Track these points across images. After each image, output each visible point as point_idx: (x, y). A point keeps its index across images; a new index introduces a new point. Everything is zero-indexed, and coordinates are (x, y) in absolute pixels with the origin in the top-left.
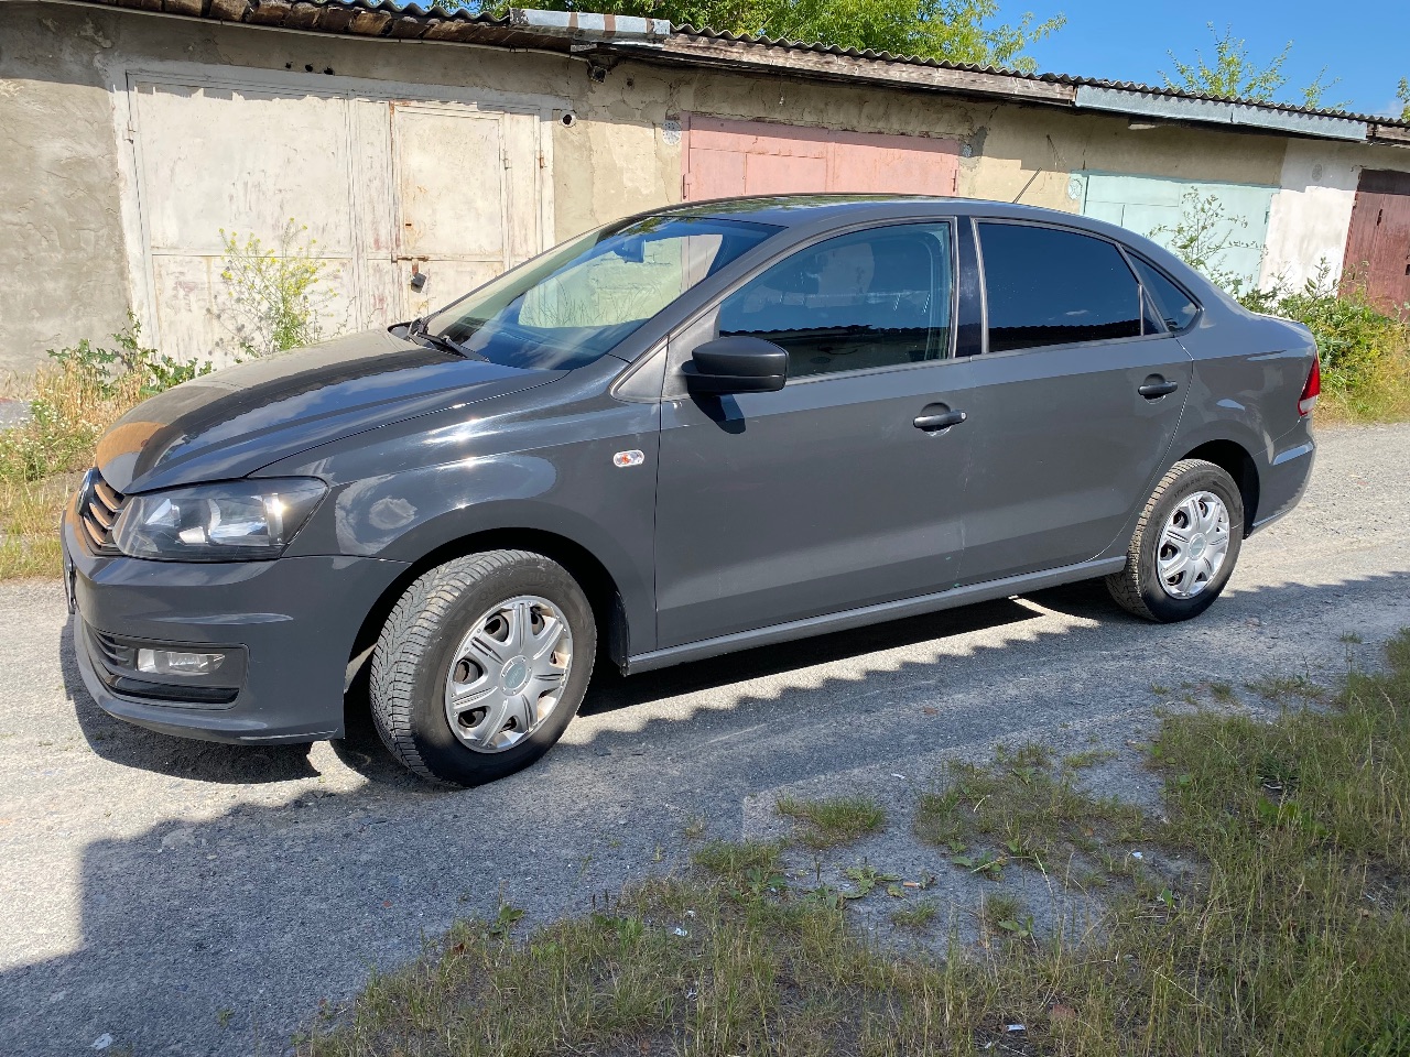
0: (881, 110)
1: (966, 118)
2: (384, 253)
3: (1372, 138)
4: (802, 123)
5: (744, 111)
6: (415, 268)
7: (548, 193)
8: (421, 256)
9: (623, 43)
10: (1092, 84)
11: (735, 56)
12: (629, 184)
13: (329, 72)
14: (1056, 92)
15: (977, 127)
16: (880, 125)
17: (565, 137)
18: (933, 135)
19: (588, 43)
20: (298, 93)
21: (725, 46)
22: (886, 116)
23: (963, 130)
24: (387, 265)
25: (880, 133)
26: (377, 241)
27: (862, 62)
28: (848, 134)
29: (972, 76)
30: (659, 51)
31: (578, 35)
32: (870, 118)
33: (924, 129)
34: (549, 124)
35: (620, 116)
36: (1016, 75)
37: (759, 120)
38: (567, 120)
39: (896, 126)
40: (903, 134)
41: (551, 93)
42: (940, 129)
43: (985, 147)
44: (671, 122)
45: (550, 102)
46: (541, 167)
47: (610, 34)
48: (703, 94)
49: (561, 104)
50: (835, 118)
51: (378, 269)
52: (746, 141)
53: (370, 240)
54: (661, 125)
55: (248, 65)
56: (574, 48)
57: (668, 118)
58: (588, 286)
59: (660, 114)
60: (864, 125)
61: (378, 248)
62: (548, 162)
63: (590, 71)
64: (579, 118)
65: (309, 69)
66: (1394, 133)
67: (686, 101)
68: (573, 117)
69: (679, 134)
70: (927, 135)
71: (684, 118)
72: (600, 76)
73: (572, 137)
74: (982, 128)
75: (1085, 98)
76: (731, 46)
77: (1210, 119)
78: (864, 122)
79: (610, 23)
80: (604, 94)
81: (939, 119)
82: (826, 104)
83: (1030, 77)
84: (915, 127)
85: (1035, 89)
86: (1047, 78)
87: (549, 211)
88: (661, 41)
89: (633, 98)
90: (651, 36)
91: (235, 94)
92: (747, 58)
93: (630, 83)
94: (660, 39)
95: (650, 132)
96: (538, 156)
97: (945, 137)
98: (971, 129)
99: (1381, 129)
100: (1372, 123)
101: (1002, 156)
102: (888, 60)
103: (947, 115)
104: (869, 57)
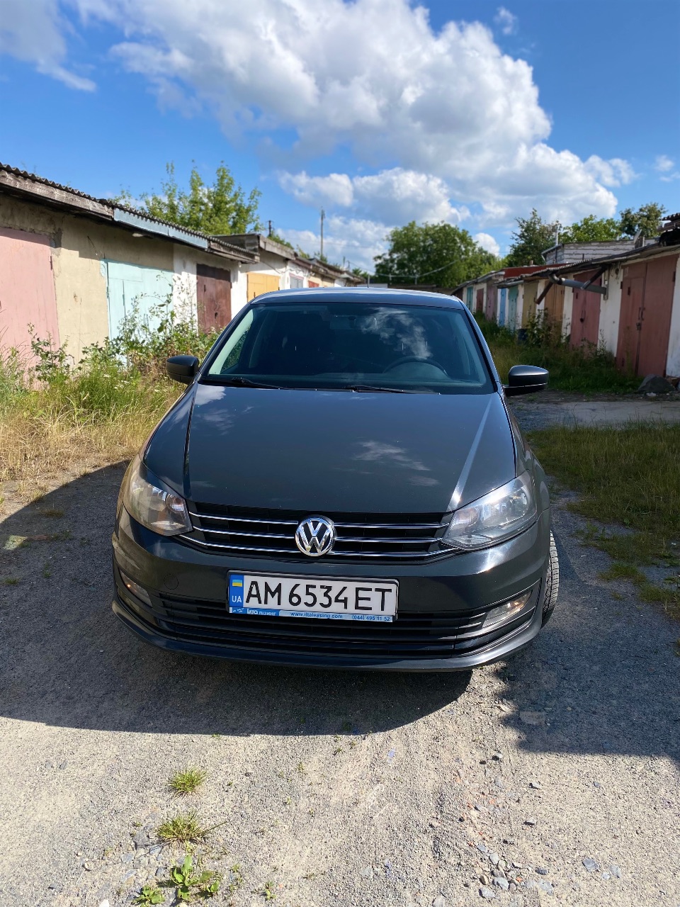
0: (9, 211)
1: (51, 222)
3: (209, 247)
10: (120, 208)
14: (106, 210)
15: (57, 228)
16: (10, 222)
18: (37, 232)
22: (12, 216)
23: (50, 230)
25: (10, 228)
27: (20, 178)
29: (71, 196)
32: (4, 216)
33: (32, 227)
36: (89, 198)
39: (18, 224)
40: (22, 230)
42: (40, 228)
43: (62, 241)
70: (33, 231)
74: (59, 229)
75: (118, 216)
77: (160, 232)
81: (39, 221)
83: (95, 200)
84: (28, 226)
85: (97, 208)
86: (102, 202)
97: (42, 233)
98: (54, 229)
99: (212, 244)
100: (209, 240)
101: (69, 248)
102: (34, 179)
103: (42, 219)
104: (25, 176)
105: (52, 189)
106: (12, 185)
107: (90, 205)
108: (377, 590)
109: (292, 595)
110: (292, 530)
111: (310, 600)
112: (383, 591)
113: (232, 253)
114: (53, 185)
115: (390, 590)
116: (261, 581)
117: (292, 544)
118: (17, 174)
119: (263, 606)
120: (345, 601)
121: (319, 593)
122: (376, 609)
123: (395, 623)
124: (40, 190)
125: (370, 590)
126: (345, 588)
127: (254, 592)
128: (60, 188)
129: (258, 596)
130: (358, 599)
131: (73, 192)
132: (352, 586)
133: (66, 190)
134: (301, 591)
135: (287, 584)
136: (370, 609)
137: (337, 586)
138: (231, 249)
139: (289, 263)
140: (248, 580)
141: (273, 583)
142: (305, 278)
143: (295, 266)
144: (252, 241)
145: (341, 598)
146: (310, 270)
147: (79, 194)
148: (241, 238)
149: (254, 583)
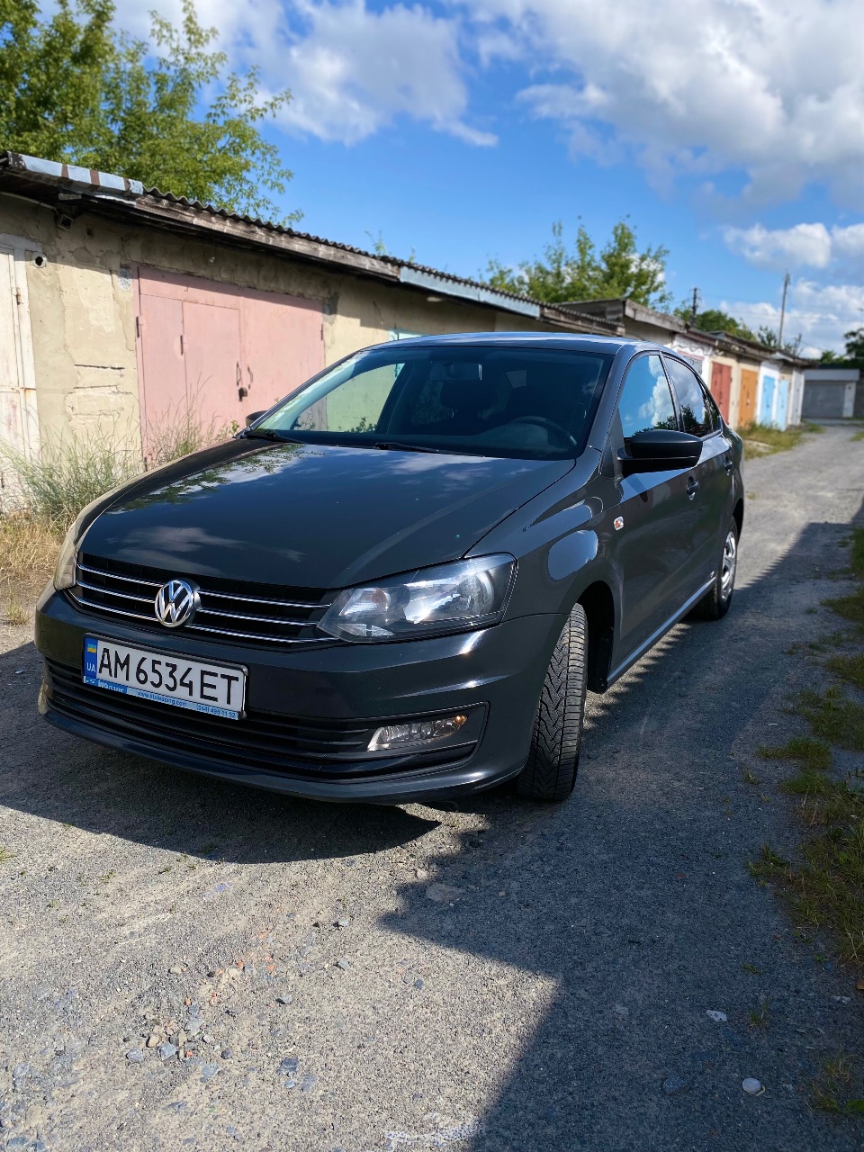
0: (272, 273)
1: (325, 284)
3: (542, 315)
4: (220, 280)
5: (178, 266)
7: (26, 327)
9: (104, 197)
10: (410, 266)
11: (188, 219)
12: (94, 323)
14: (389, 270)
15: (333, 291)
16: (273, 285)
17: (38, 277)
18: (307, 296)
19: (74, 193)
21: (180, 208)
22: (276, 278)
23: (324, 294)
25: (272, 291)
27: (274, 234)
28: (251, 291)
29: (342, 253)
30: (130, 208)
31: (65, 183)
32: (265, 279)
33: (300, 290)
34: (22, 264)
35: (84, 261)
36: (366, 255)
37: (189, 274)
38: (39, 261)
39: (282, 287)
40: (287, 294)
41: (22, 236)
42: (310, 292)
43: (339, 308)
44: (124, 270)
45: (23, 243)
46: (18, 303)
47: (95, 188)
48: (148, 249)
49: (33, 246)
50: (243, 277)
52: (179, 291)
54: (116, 272)
56: (62, 196)
57: (122, 266)
58: (65, 412)
59: (115, 262)
60: (262, 285)
62: (24, 299)
63: (56, 218)
64: (49, 260)
66: (552, 314)
67: (135, 254)
68: (45, 259)
69: (130, 281)
70: (301, 295)
71: (134, 267)
72: (67, 223)
73: (43, 277)
74: (336, 293)
75: (405, 276)
76: (185, 209)
77: (466, 296)
78: (262, 282)
79: (95, 178)
80: (67, 242)
81: (309, 284)
82: (236, 265)
83: (374, 257)
84: (295, 289)
85: (378, 266)
86: (385, 259)
87: (27, 345)
88: (133, 199)
89: (93, 247)
90: (128, 194)
92: (196, 221)
93: (90, 233)
94: (132, 196)
95: (107, 277)
96: (15, 293)
97: (314, 298)
98: (329, 293)
99: (546, 310)
100: (542, 307)
101: (348, 315)
102: (291, 234)
103: (313, 282)
104: (280, 231)
105: (315, 245)
106: (263, 240)
107: (366, 264)
108: (223, 676)
109: (139, 671)
110: (152, 593)
111: (154, 678)
112: (230, 679)
113: (580, 323)
114: (317, 240)
115: (237, 679)
116: (113, 648)
117: (149, 610)
118: (269, 228)
119: (112, 679)
120: (190, 685)
121: (165, 671)
122: (222, 702)
123: (241, 722)
124: (299, 246)
125: (215, 675)
126: (190, 669)
127: (106, 662)
128: (326, 243)
129: (108, 666)
130: (203, 685)
131: (343, 248)
132: (197, 667)
133: (335, 245)
134: (147, 666)
135: (136, 655)
136: (215, 699)
137: (182, 665)
138: (577, 318)
139: (677, 337)
140: (102, 645)
141: (123, 652)
142: (707, 358)
143: (687, 341)
144: (614, 308)
145: (186, 681)
146: (715, 348)
147: (352, 250)
148: (603, 305)
149: (106, 650)
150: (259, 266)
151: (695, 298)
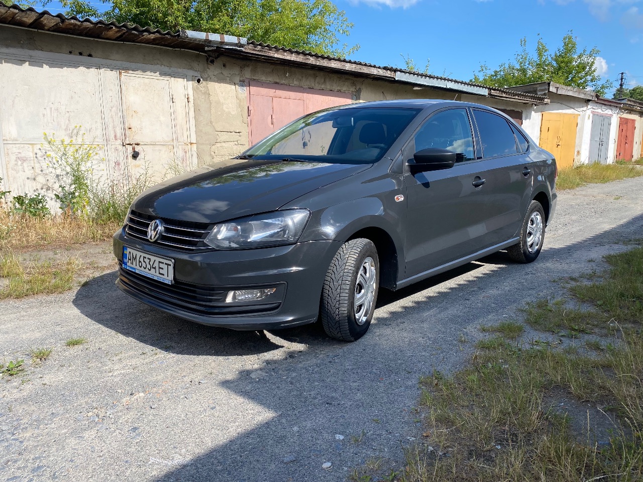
0: (323, 80)
1: (354, 84)
2: (119, 142)
3: (490, 94)
4: (293, 85)
5: (271, 79)
6: (134, 149)
7: (192, 114)
8: (136, 142)
9: (227, 47)
10: (401, 71)
11: (272, 55)
12: (226, 110)
13: (90, 55)
14: (388, 74)
15: (358, 88)
16: (323, 86)
17: (198, 88)
18: (342, 91)
19: (213, 46)
20: (76, 65)
21: (267, 50)
22: (325, 82)
23: (352, 89)
24: (120, 147)
25: (322, 90)
26: (115, 136)
27: (320, 59)
28: (311, 90)
29: (359, 66)
30: (241, 51)
31: (208, 42)
32: (319, 83)
33: (339, 88)
34: (191, 83)
35: (221, 80)
36: (374, 67)
37: (276, 83)
38: (199, 81)
39: (329, 87)
40: (331, 90)
41: (191, 69)
42: (344, 89)
43: (361, 96)
44: (242, 83)
45: (191, 73)
46: (188, 102)
47: (222, 43)
48: (254, 71)
49: (196, 74)
50: (306, 83)
51: (116, 150)
52: (271, 92)
53: (112, 136)
54: (238, 84)
55: (51, 51)
56: (206, 49)
57: (240, 81)
58: (211, 155)
59: (237, 79)
60: (317, 86)
61: (116, 139)
62: (191, 100)
63: (207, 59)
64: (203, 80)
65: (81, 54)
66: (496, 93)
67: (247, 74)
68: (201, 80)
69: (245, 88)
70: (339, 91)
71: (247, 81)
72: (212, 62)
73: (201, 89)
74: (360, 89)
75: (399, 76)
76: (270, 50)
77: (440, 86)
78: (317, 85)
79: (222, 38)
80: (213, 70)
81: (344, 84)
82: (302, 77)
83: (379, 68)
84: (336, 88)
85: (381, 73)
86: (385, 68)
87: (193, 122)
88: (243, 47)
89: (226, 72)
90: (239, 45)
91: (44, 65)
92: (276, 55)
93: (224, 66)
94: (242, 46)
95: (233, 87)
96: (187, 97)
97: (346, 92)
98: (355, 89)
99: (492, 91)
100: (490, 89)
102: (329, 59)
103: (346, 83)
104: (323, 57)
105: (343, 63)
106: (314, 63)
107: (375, 71)
108: (166, 264)
109: (140, 262)
110: (147, 226)
111: (144, 265)
112: (168, 265)
113: (517, 97)
114: (344, 61)
115: (170, 265)
116: (132, 251)
117: (145, 233)
118: (317, 56)
119: (131, 265)
120: (155, 268)
121: (148, 261)
122: (165, 276)
124: (334, 65)
125: (163, 263)
126: (155, 261)
127: (130, 258)
128: (350, 62)
129: (130, 260)
130: (160, 268)
131: (360, 64)
132: (158, 259)
133: (355, 63)
134: (142, 260)
135: (139, 254)
136: (163, 275)
137: (153, 258)
138: (515, 95)
139: (590, 103)
140: (129, 250)
141: (135, 253)
142: (615, 115)
143: (598, 105)
144: (543, 88)
145: (154, 266)
146: (620, 108)
147: (365, 65)
148: (535, 86)
149: (130, 252)
150: (315, 76)
151: (622, 79)
